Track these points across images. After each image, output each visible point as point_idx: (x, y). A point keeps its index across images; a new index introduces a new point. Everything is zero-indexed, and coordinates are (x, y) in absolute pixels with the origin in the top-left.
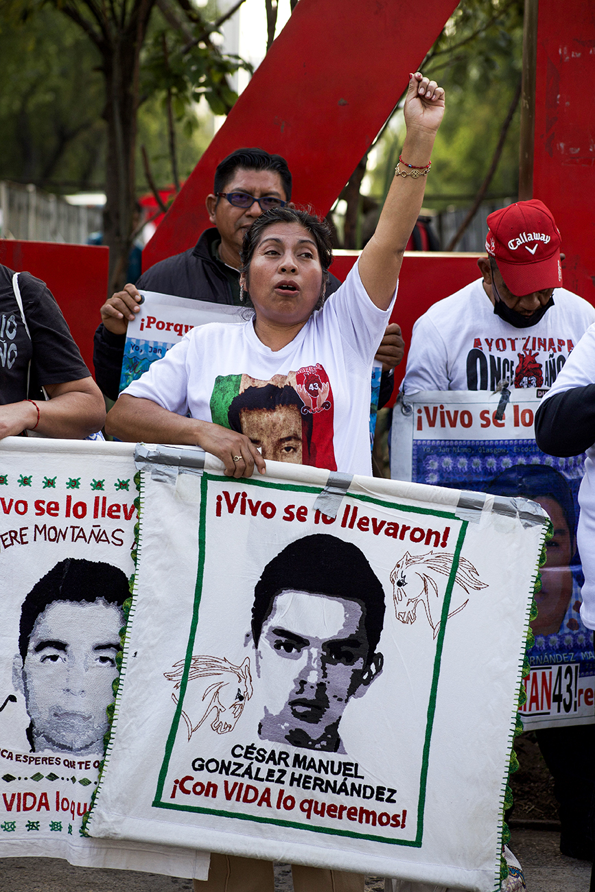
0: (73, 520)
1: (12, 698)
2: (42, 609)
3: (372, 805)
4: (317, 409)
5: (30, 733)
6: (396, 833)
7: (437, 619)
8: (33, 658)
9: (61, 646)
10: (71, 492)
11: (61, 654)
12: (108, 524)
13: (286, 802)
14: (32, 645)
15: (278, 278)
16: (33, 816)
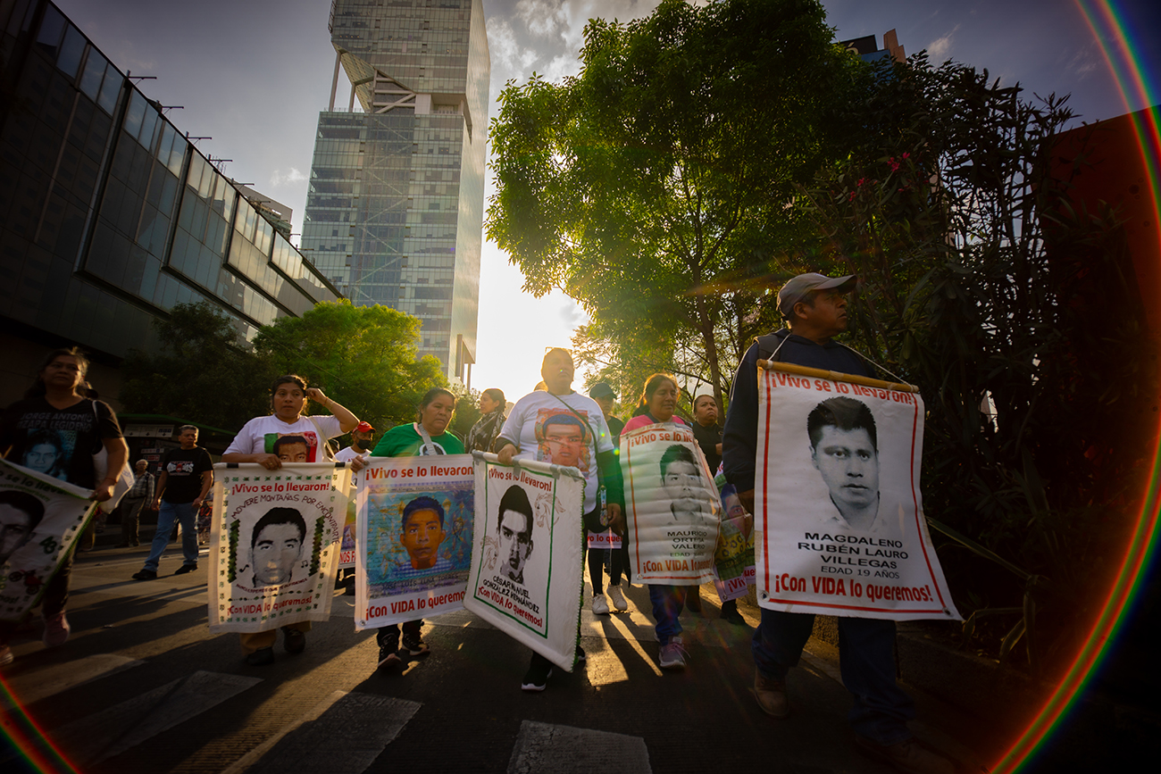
0: (278, 492)
1: (247, 566)
2: (263, 528)
3: (531, 612)
4: (312, 445)
5: (254, 580)
6: (535, 626)
7: (550, 526)
8: (258, 548)
9: (270, 542)
10: (277, 482)
11: (271, 546)
12: (292, 493)
13: (509, 605)
14: (257, 543)
15: (284, 404)
16: (254, 615)
